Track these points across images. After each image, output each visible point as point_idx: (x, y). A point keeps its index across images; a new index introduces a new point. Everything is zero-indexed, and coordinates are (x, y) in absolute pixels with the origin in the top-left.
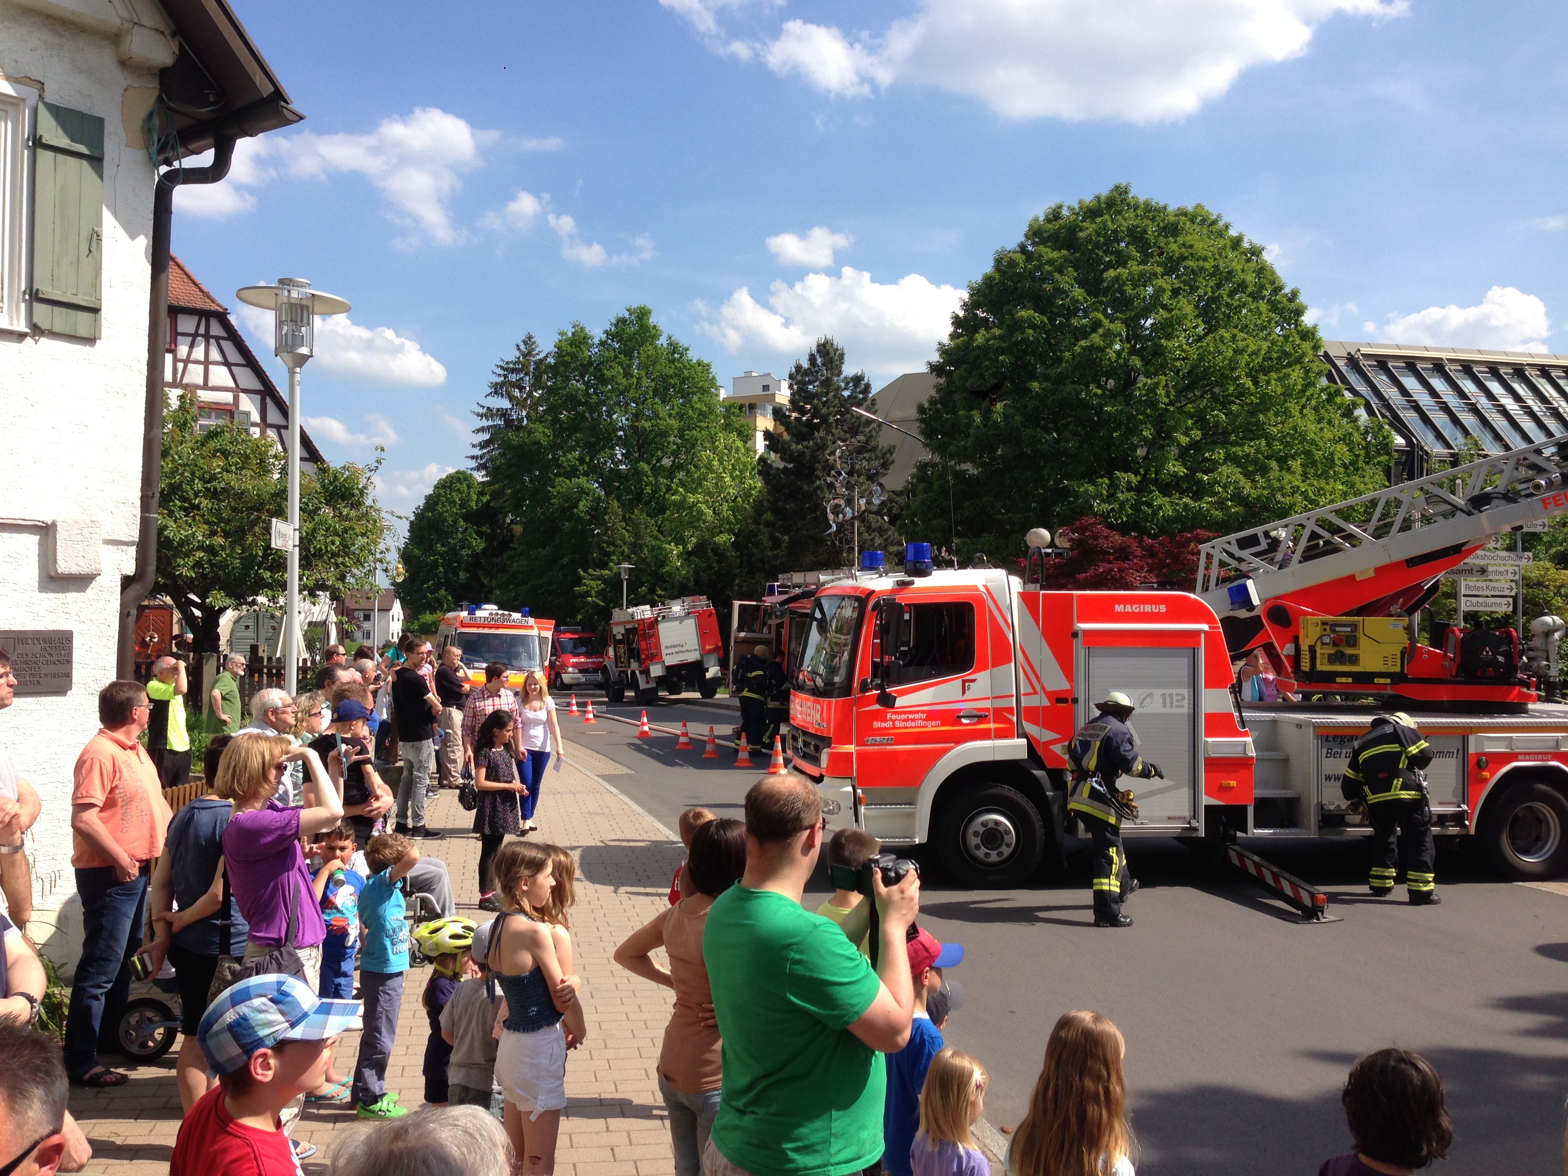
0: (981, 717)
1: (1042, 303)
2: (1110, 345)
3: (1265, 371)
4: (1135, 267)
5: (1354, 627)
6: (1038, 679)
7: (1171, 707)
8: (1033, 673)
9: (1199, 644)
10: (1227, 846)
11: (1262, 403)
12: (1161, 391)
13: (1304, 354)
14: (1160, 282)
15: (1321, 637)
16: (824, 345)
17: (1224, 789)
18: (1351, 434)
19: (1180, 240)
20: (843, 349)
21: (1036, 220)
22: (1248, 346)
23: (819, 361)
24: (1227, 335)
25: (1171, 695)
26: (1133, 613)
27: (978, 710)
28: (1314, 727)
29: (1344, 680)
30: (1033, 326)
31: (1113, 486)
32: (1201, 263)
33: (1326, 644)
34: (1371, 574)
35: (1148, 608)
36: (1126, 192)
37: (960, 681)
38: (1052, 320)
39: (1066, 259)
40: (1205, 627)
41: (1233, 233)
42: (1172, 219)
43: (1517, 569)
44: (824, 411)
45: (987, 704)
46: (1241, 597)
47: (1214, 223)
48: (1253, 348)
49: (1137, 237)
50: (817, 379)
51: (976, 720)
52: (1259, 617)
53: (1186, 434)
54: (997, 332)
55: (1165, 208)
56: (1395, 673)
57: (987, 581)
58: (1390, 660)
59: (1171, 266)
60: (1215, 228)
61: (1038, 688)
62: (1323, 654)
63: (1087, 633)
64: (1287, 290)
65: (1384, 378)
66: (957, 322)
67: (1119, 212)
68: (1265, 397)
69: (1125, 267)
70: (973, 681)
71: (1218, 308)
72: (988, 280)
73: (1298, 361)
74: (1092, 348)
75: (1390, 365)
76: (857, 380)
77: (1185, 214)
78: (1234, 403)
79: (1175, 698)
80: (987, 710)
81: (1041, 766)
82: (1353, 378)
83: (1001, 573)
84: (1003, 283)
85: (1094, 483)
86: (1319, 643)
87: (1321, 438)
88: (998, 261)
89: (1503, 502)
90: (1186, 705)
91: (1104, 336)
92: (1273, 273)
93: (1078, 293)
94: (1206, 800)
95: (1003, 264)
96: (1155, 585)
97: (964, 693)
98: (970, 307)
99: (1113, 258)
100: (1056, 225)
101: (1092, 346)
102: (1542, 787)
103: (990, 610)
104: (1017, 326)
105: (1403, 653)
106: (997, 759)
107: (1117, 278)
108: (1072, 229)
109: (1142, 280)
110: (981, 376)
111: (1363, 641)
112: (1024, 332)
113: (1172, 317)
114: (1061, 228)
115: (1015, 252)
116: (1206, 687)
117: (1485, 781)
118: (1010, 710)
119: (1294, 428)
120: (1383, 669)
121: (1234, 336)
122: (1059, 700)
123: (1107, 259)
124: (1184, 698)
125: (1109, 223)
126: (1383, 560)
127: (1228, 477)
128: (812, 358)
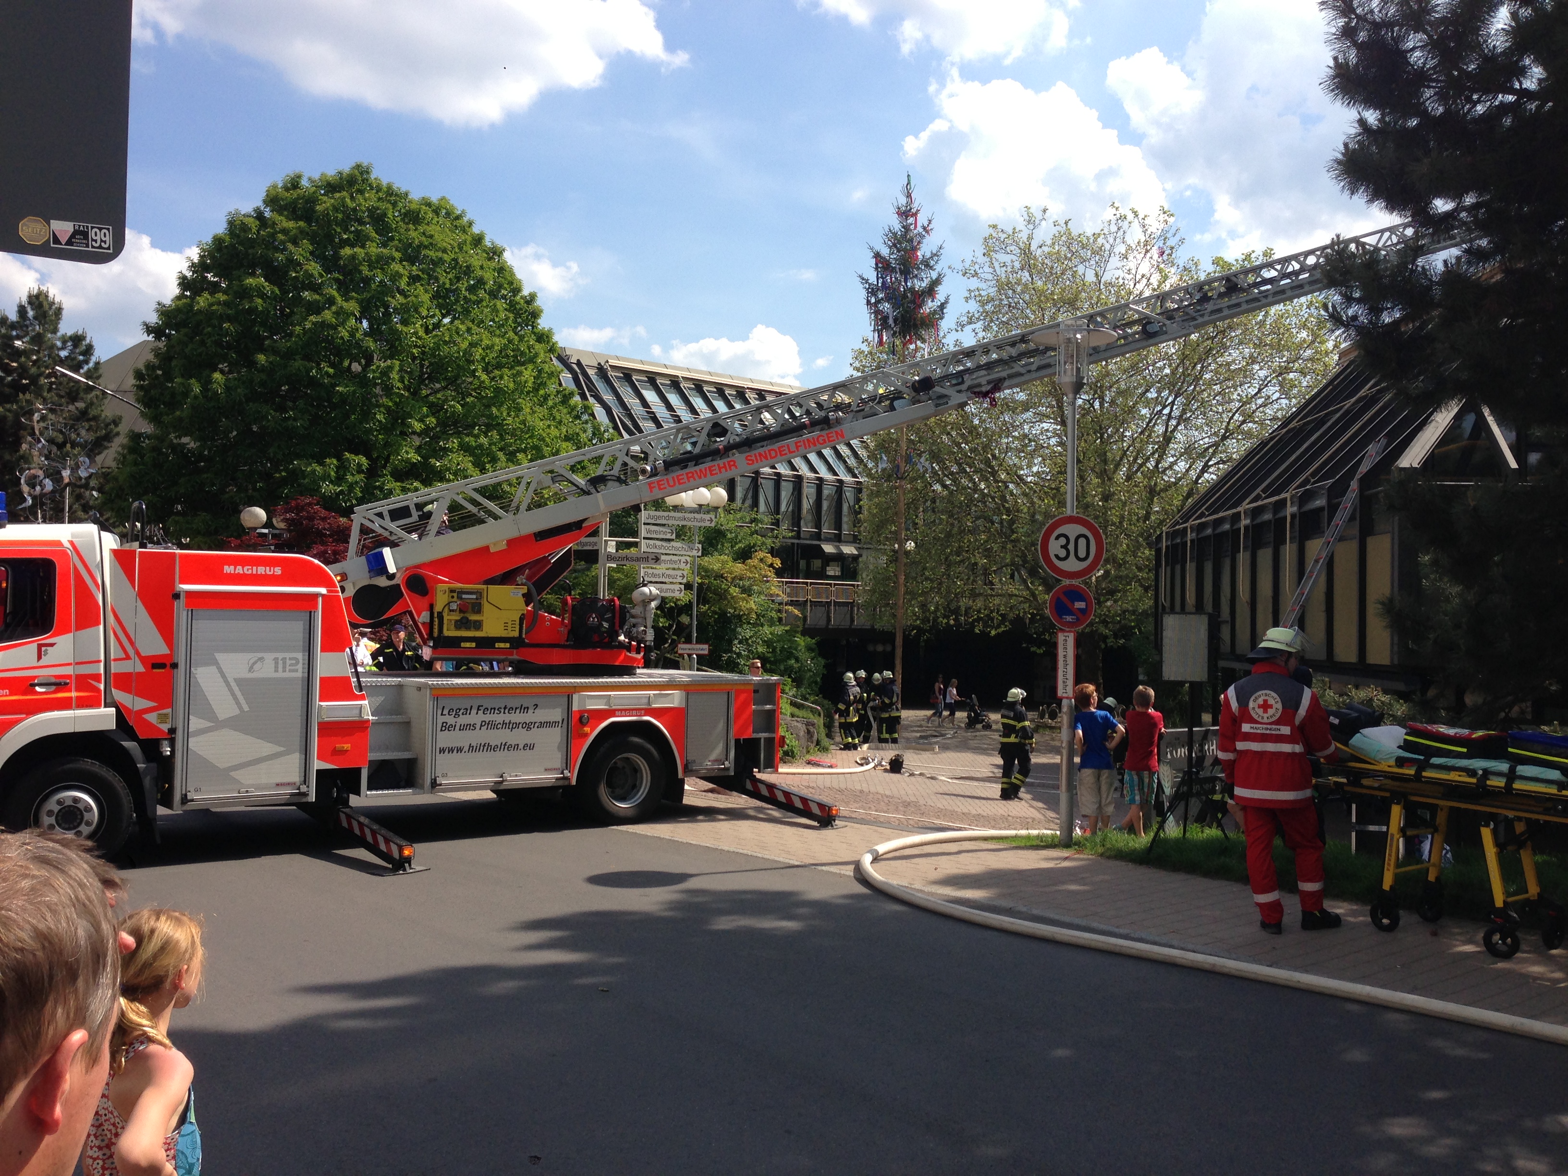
0: (60, 684)
1: (275, 274)
2: (343, 324)
3: (499, 366)
4: (373, 249)
5: (479, 593)
6: (132, 643)
7: (284, 671)
8: (126, 638)
9: (316, 607)
10: (339, 810)
11: (495, 397)
12: (395, 375)
13: (536, 355)
14: (396, 267)
15: (449, 603)
16: (38, 296)
17: (336, 753)
18: (578, 434)
19: (421, 229)
20: (60, 303)
21: (275, 187)
22: (481, 341)
23: (31, 313)
24: (463, 328)
25: (284, 659)
26: (244, 575)
27: (56, 677)
28: (431, 689)
29: (468, 645)
30: (262, 295)
31: (343, 467)
32: (440, 254)
33: (453, 611)
34: (503, 546)
35: (261, 570)
36: (368, 173)
37: (35, 645)
38: (285, 292)
39: (301, 231)
40: (323, 591)
41: (476, 230)
42: (413, 206)
43: (689, 559)
44: (33, 370)
45: (68, 671)
46: (378, 565)
47: (458, 218)
48: (486, 342)
49: (378, 219)
50: (27, 334)
51: (53, 688)
52: (398, 585)
53: (421, 420)
54: (222, 297)
55: (407, 194)
56: (513, 638)
57: (73, 535)
58: (509, 625)
59: (411, 254)
60: (457, 223)
61: (131, 652)
62: (451, 620)
63: (189, 594)
64: (525, 292)
65: (629, 389)
66: (184, 283)
67: (361, 192)
68: (498, 391)
69: (363, 246)
70: (52, 645)
71: (457, 301)
72: (218, 241)
73: (532, 360)
74: (323, 325)
75: (634, 378)
76: (77, 339)
77: (429, 205)
78: (471, 395)
79: (288, 662)
80: (69, 677)
81: (133, 737)
82: (600, 386)
83: (90, 529)
84: (232, 246)
85: (322, 464)
86: (446, 610)
87: (548, 434)
88: (231, 223)
89: (617, 484)
90: (300, 670)
91: (337, 314)
92: (512, 274)
93: (314, 268)
94: (318, 764)
95: (236, 227)
96: (273, 548)
97: (39, 657)
98: (199, 268)
99: (352, 236)
100: (295, 194)
101: (323, 322)
102: (636, 740)
103: (75, 568)
104: (245, 293)
105: (521, 620)
106: (77, 730)
107: (353, 257)
108: (311, 200)
109: (381, 262)
110: (203, 343)
111: (486, 607)
112: (252, 301)
113: (408, 303)
114: (298, 198)
115: (249, 216)
116: (322, 651)
117: (586, 735)
118: (97, 677)
119: (523, 422)
120: (504, 634)
121: (469, 330)
122: (155, 666)
123: (345, 236)
124: (297, 663)
125: (348, 200)
126: (514, 534)
127: (458, 464)
128: (22, 310)
